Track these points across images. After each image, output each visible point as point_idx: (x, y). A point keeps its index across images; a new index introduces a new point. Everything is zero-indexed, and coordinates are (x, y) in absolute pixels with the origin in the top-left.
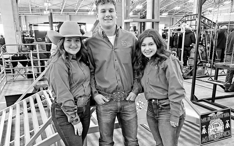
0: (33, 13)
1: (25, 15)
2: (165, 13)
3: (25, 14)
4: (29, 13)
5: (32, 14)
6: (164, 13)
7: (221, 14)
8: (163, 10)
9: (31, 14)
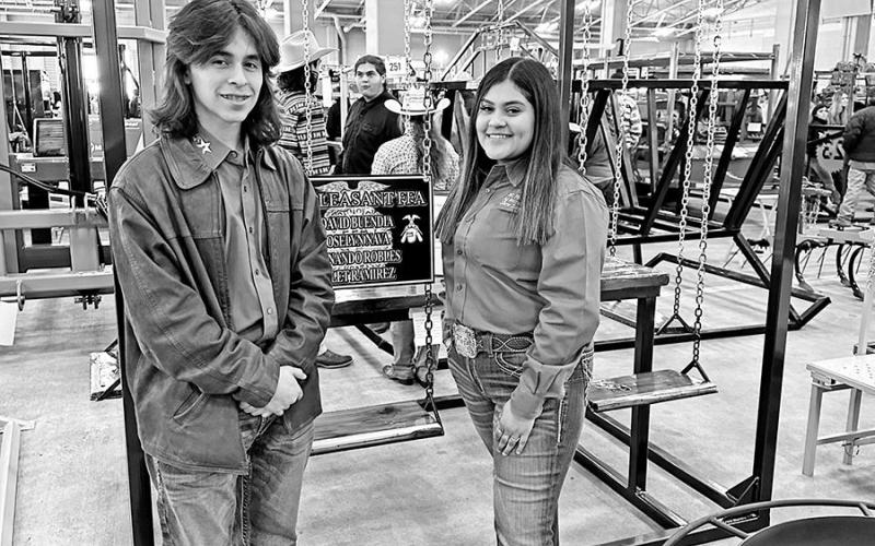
0: (39, 8)
1: (9, 13)
2: (548, 24)
3: (8, 10)
4: (24, 7)
5: (36, 11)
6: (544, 22)
7: (754, 32)
8: (541, 14)
9: (30, 11)
